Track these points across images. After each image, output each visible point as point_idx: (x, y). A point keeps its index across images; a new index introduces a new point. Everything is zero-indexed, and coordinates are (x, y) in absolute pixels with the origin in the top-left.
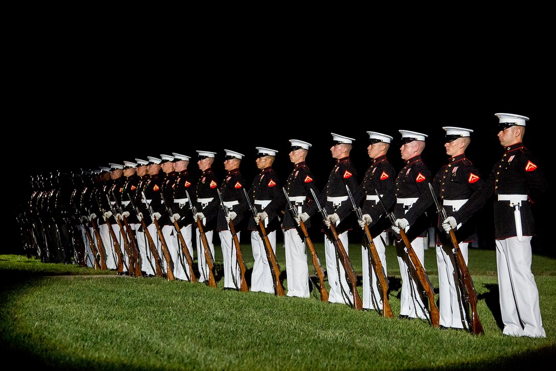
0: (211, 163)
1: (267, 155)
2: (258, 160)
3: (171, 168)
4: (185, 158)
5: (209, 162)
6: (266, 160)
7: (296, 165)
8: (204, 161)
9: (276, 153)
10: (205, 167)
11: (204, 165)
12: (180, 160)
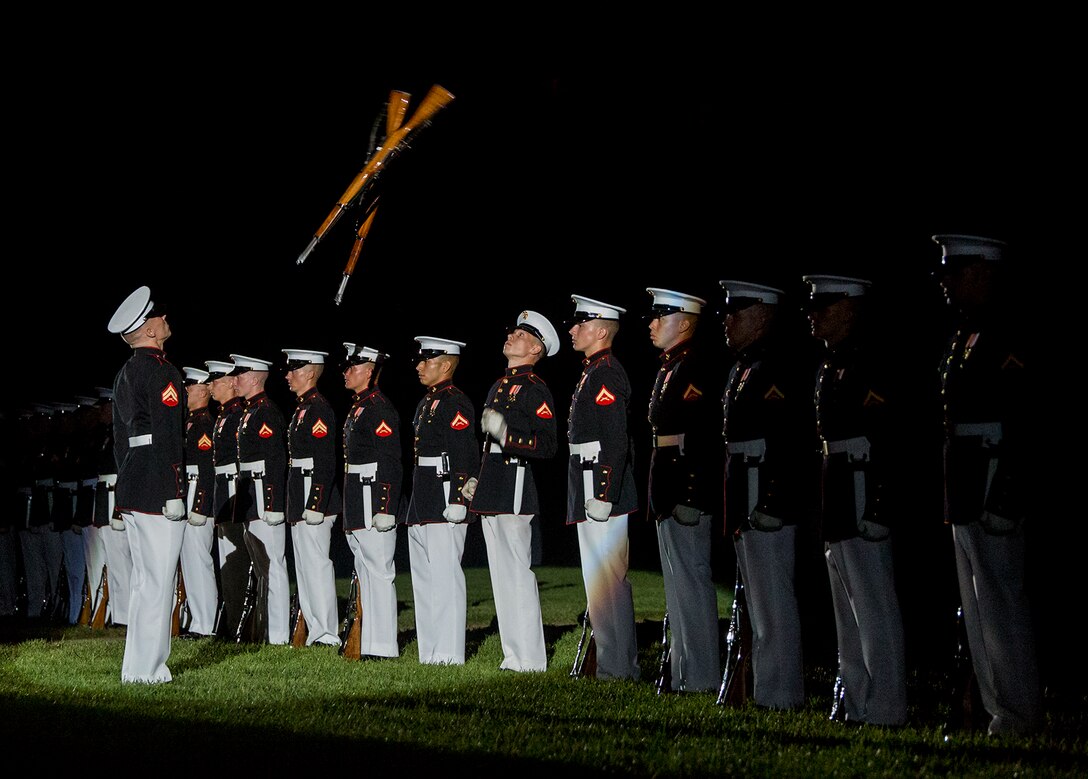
0: (317, 376)
1: (441, 352)
2: (421, 365)
3: (231, 391)
4: (258, 365)
5: (311, 375)
6: (440, 364)
7: (511, 369)
8: (301, 371)
9: (461, 348)
10: (304, 386)
11: (302, 382)
12: (248, 369)
